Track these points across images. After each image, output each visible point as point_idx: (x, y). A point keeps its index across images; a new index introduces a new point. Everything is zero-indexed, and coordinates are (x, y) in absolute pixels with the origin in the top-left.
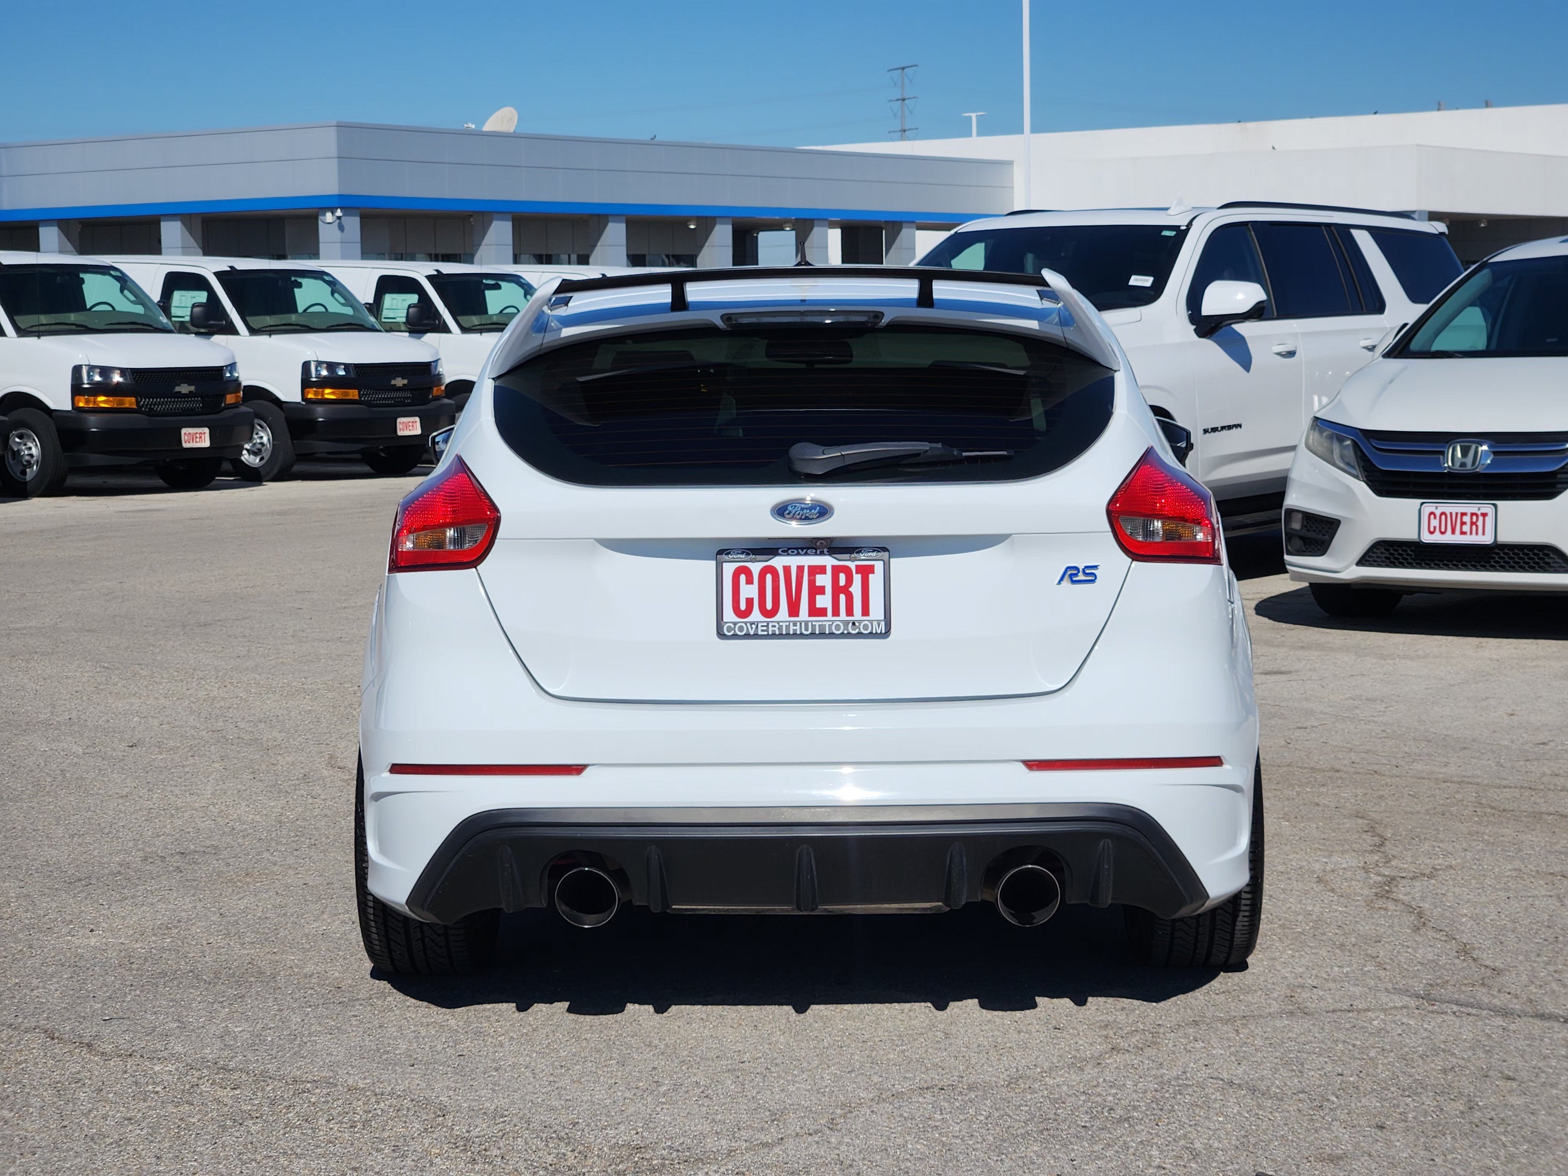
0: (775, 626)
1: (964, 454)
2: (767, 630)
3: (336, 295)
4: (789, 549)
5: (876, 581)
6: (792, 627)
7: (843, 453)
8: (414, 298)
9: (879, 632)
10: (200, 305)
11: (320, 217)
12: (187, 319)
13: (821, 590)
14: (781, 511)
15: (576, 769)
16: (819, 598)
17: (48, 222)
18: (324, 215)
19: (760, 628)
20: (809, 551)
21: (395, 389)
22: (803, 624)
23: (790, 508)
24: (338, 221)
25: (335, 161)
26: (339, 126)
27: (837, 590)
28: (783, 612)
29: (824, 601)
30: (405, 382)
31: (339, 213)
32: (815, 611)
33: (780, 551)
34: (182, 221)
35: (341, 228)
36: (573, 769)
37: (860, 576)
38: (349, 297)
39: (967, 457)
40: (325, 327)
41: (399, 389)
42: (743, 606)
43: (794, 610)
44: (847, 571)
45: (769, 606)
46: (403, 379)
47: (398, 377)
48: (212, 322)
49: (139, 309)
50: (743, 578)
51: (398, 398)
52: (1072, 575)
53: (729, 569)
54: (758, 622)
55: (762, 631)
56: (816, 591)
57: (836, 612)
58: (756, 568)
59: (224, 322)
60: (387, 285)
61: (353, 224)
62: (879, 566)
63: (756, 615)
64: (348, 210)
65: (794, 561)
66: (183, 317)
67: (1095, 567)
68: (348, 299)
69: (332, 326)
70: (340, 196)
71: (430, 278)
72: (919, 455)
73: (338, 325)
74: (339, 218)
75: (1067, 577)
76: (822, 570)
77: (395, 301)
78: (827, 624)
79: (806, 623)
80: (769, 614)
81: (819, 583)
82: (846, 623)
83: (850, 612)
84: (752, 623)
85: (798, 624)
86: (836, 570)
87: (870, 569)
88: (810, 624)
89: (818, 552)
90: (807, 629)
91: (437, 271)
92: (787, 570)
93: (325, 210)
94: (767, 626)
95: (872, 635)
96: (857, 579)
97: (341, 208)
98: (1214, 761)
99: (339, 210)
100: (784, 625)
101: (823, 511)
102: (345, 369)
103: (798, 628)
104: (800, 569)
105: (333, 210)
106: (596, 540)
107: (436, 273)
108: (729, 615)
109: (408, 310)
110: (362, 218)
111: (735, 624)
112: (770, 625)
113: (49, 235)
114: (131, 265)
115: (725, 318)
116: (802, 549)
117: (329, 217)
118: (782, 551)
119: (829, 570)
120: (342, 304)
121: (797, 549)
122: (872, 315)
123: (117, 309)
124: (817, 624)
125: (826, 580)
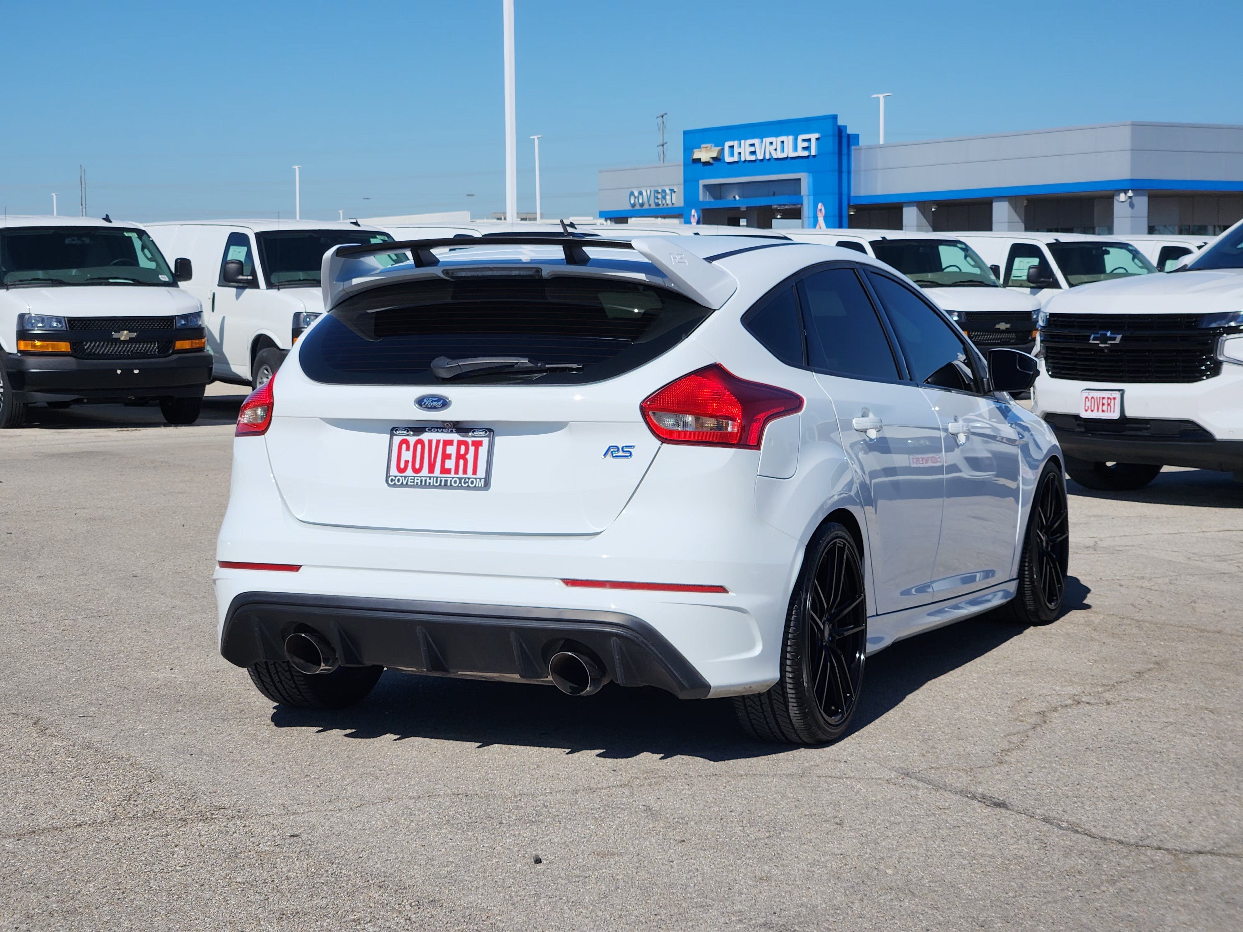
0: (418, 479)
1: (547, 366)
2: (414, 482)
3: (968, 259)
4: (432, 428)
5: (483, 451)
6: (428, 481)
7: (460, 364)
8: (1035, 261)
9: (480, 486)
10: (1034, 267)
11: (1116, 198)
12: (1025, 278)
13: (449, 457)
14: (421, 402)
15: (295, 568)
16: (447, 461)
17: (910, 204)
18: (1119, 195)
19: (410, 481)
20: (444, 430)
21: (999, 331)
22: (435, 479)
23: (425, 401)
24: (1129, 200)
25: (1129, 152)
26: (1133, 125)
27: (459, 456)
28: (425, 471)
29: (450, 464)
30: (1008, 326)
31: (1130, 193)
32: (444, 471)
33: (427, 430)
34: (1008, 202)
35: (1132, 206)
36: (294, 568)
37: (473, 448)
38: (978, 260)
39: (549, 368)
40: (950, 283)
41: (1003, 332)
42: (402, 466)
43: (431, 469)
44: (466, 443)
45: (417, 466)
46: (1006, 323)
47: (1002, 322)
48: (1042, 279)
49: (977, 271)
50: (404, 446)
51: (1004, 338)
52: (612, 451)
53: (397, 440)
54: (409, 476)
55: (411, 482)
56: (446, 456)
57: (457, 472)
58: (412, 440)
59: (1051, 280)
60: (1018, 251)
61: (1142, 202)
62: (486, 441)
63: (409, 472)
64: (1138, 191)
65: (435, 436)
66: (1021, 277)
67: (634, 446)
68: (978, 262)
69: (956, 283)
70: (1132, 180)
71: (1049, 245)
72: (513, 366)
73: (961, 282)
74: (1130, 197)
75: (610, 453)
76: (450, 443)
77: (1022, 263)
78: (449, 479)
79: (437, 478)
80: (417, 471)
81: (448, 452)
82: (460, 479)
83: (465, 472)
84: (405, 477)
85: (432, 478)
86: (460, 443)
87: (480, 443)
88: (439, 479)
89: (449, 431)
90: (437, 482)
91: (1056, 240)
92: (430, 442)
93: (1119, 191)
94: (414, 479)
95: (476, 488)
96: (472, 449)
97: (1132, 190)
98: (720, 589)
99: (1130, 191)
100: (424, 479)
101: (444, 403)
102: (958, 316)
103: (431, 481)
104: (438, 442)
105: (1126, 191)
106: (321, 418)
107: (1054, 241)
108: (394, 471)
109: (1028, 270)
110: (1150, 197)
111: (395, 477)
112: (416, 478)
113: (910, 214)
114: (972, 238)
115: (445, 272)
116: (440, 428)
117: (1122, 197)
118: (429, 430)
119: (455, 443)
120: (973, 266)
121: (437, 428)
122: (534, 270)
123: (963, 270)
124: (443, 479)
125: (451, 450)
